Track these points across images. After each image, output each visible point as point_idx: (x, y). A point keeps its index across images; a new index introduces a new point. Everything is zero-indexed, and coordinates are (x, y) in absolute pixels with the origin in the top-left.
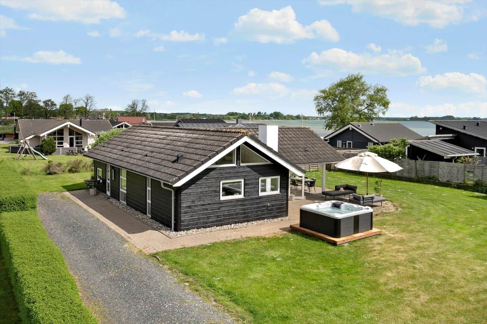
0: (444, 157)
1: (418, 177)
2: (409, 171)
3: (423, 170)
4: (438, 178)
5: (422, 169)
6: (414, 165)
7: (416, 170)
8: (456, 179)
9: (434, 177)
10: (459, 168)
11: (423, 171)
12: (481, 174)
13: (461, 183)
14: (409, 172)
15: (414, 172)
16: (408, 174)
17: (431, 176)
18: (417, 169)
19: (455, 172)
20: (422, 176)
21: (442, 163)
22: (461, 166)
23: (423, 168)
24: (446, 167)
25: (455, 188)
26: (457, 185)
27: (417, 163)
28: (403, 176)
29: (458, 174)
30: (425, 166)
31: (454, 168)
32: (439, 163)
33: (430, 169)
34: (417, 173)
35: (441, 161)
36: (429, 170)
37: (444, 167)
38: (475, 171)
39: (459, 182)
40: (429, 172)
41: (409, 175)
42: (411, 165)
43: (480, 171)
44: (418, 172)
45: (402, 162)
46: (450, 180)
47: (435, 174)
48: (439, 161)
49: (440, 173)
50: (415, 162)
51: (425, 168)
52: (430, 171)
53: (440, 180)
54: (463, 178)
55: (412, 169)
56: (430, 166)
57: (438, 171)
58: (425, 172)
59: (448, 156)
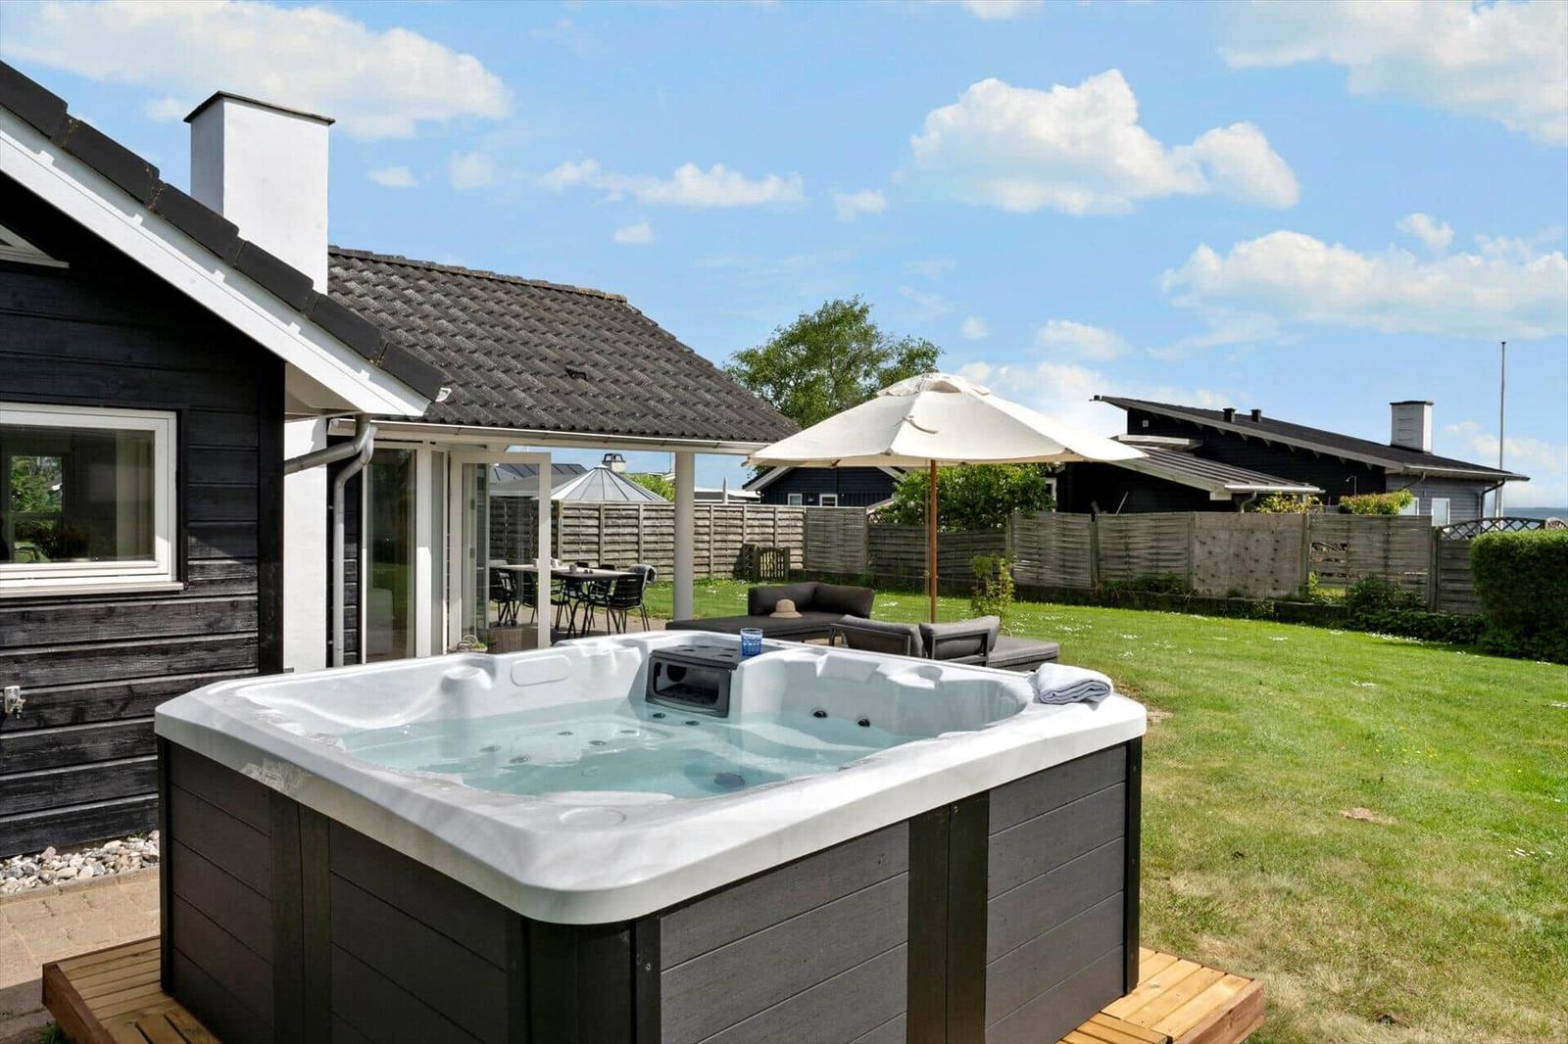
0: (1208, 493)
1: (1106, 583)
2: (1064, 560)
3: (1124, 554)
4: (1189, 583)
5: (1120, 550)
6: (1087, 533)
7: (1097, 553)
8: (1270, 580)
9: (1171, 580)
10: (1281, 533)
11: (1126, 557)
12: (1381, 554)
13: (1289, 598)
14: (1067, 564)
15: (1088, 565)
16: (1065, 573)
17: (1161, 578)
18: (1101, 551)
19: (1265, 551)
20: (1123, 579)
21: (1204, 519)
22: (1290, 526)
23: (1123, 547)
24: (1224, 536)
25: (1268, 617)
26: (1277, 607)
27: (1100, 524)
28: (1041, 584)
29: (1277, 558)
30: (1132, 534)
31: (1259, 535)
32: (1193, 519)
33: (1152, 547)
34: (1098, 568)
35: (1198, 510)
36: (1152, 551)
37: (1215, 533)
38: (1351, 542)
39: (1283, 593)
40: (1152, 560)
41: (1064, 579)
42: (1073, 536)
43: (1377, 539)
44: (1102, 563)
45: (1040, 525)
46: (1240, 589)
47: (1178, 568)
48: (1192, 510)
49: (1196, 562)
50: (1093, 520)
51: (1131, 546)
52: (1155, 557)
53: (1201, 590)
54: (1298, 577)
55: (1080, 552)
56: (1156, 533)
57: (1188, 549)
58: (1135, 560)
59: (1226, 486)
